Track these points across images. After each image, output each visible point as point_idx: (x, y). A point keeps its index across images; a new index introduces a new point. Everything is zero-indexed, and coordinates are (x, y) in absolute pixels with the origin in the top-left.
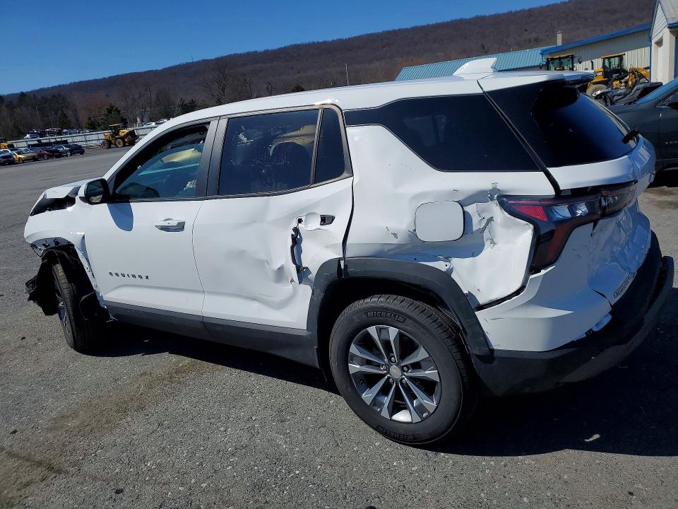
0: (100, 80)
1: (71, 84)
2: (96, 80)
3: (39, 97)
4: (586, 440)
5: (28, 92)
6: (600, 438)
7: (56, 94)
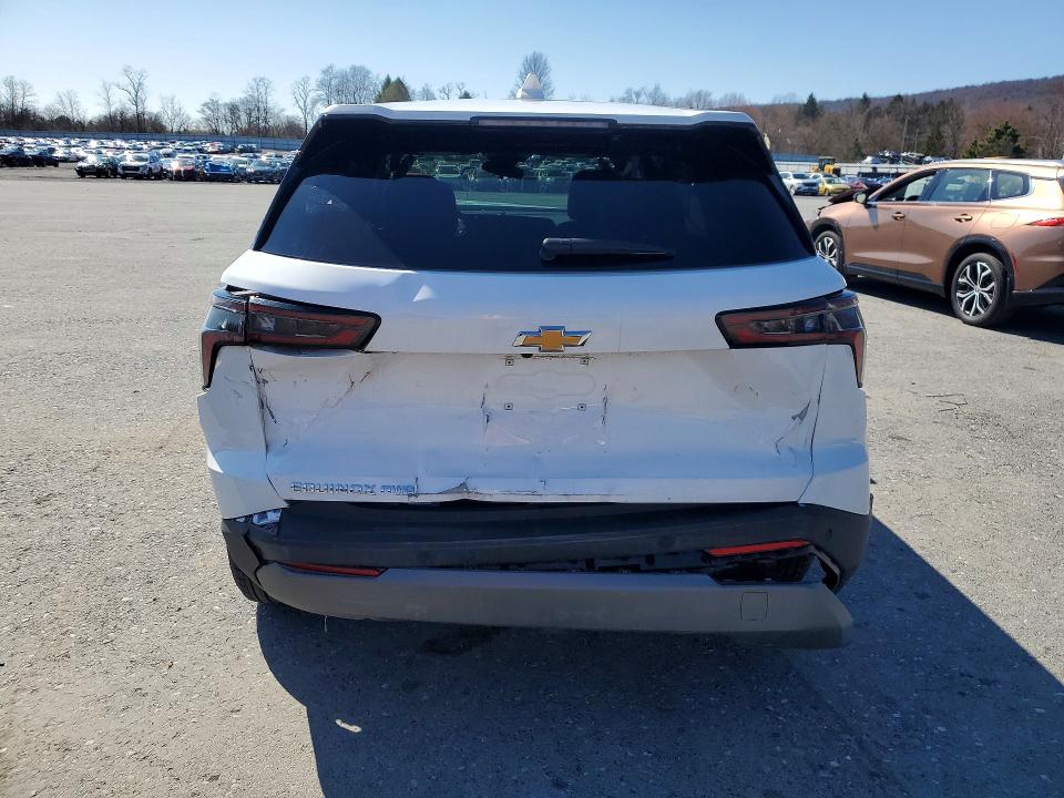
0: (1037, 81)
1: (984, 86)
2: (1030, 82)
3: (920, 104)
4: (338, 722)
5: (907, 96)
6: (359, 733)
7: (947, 100)
